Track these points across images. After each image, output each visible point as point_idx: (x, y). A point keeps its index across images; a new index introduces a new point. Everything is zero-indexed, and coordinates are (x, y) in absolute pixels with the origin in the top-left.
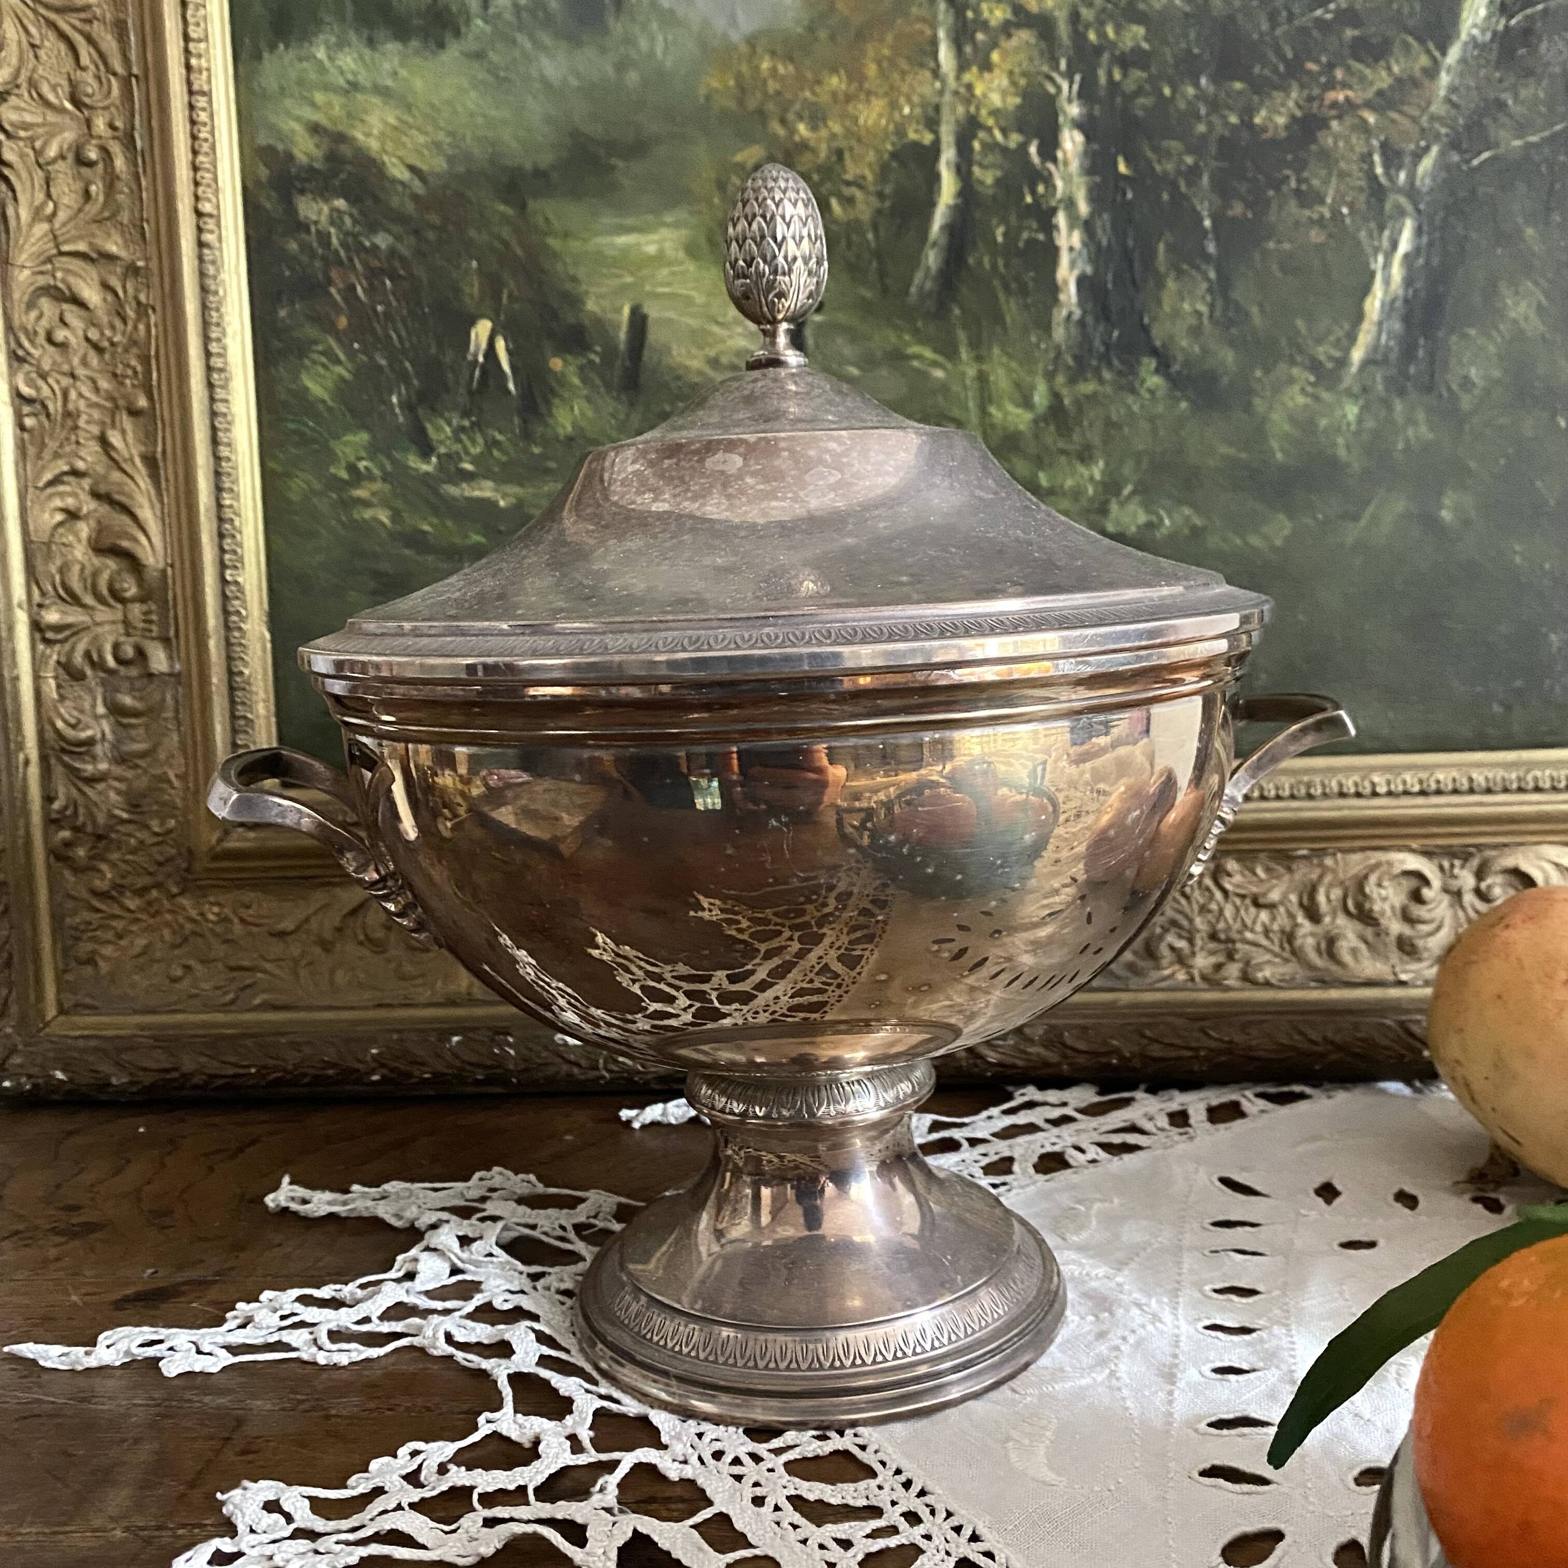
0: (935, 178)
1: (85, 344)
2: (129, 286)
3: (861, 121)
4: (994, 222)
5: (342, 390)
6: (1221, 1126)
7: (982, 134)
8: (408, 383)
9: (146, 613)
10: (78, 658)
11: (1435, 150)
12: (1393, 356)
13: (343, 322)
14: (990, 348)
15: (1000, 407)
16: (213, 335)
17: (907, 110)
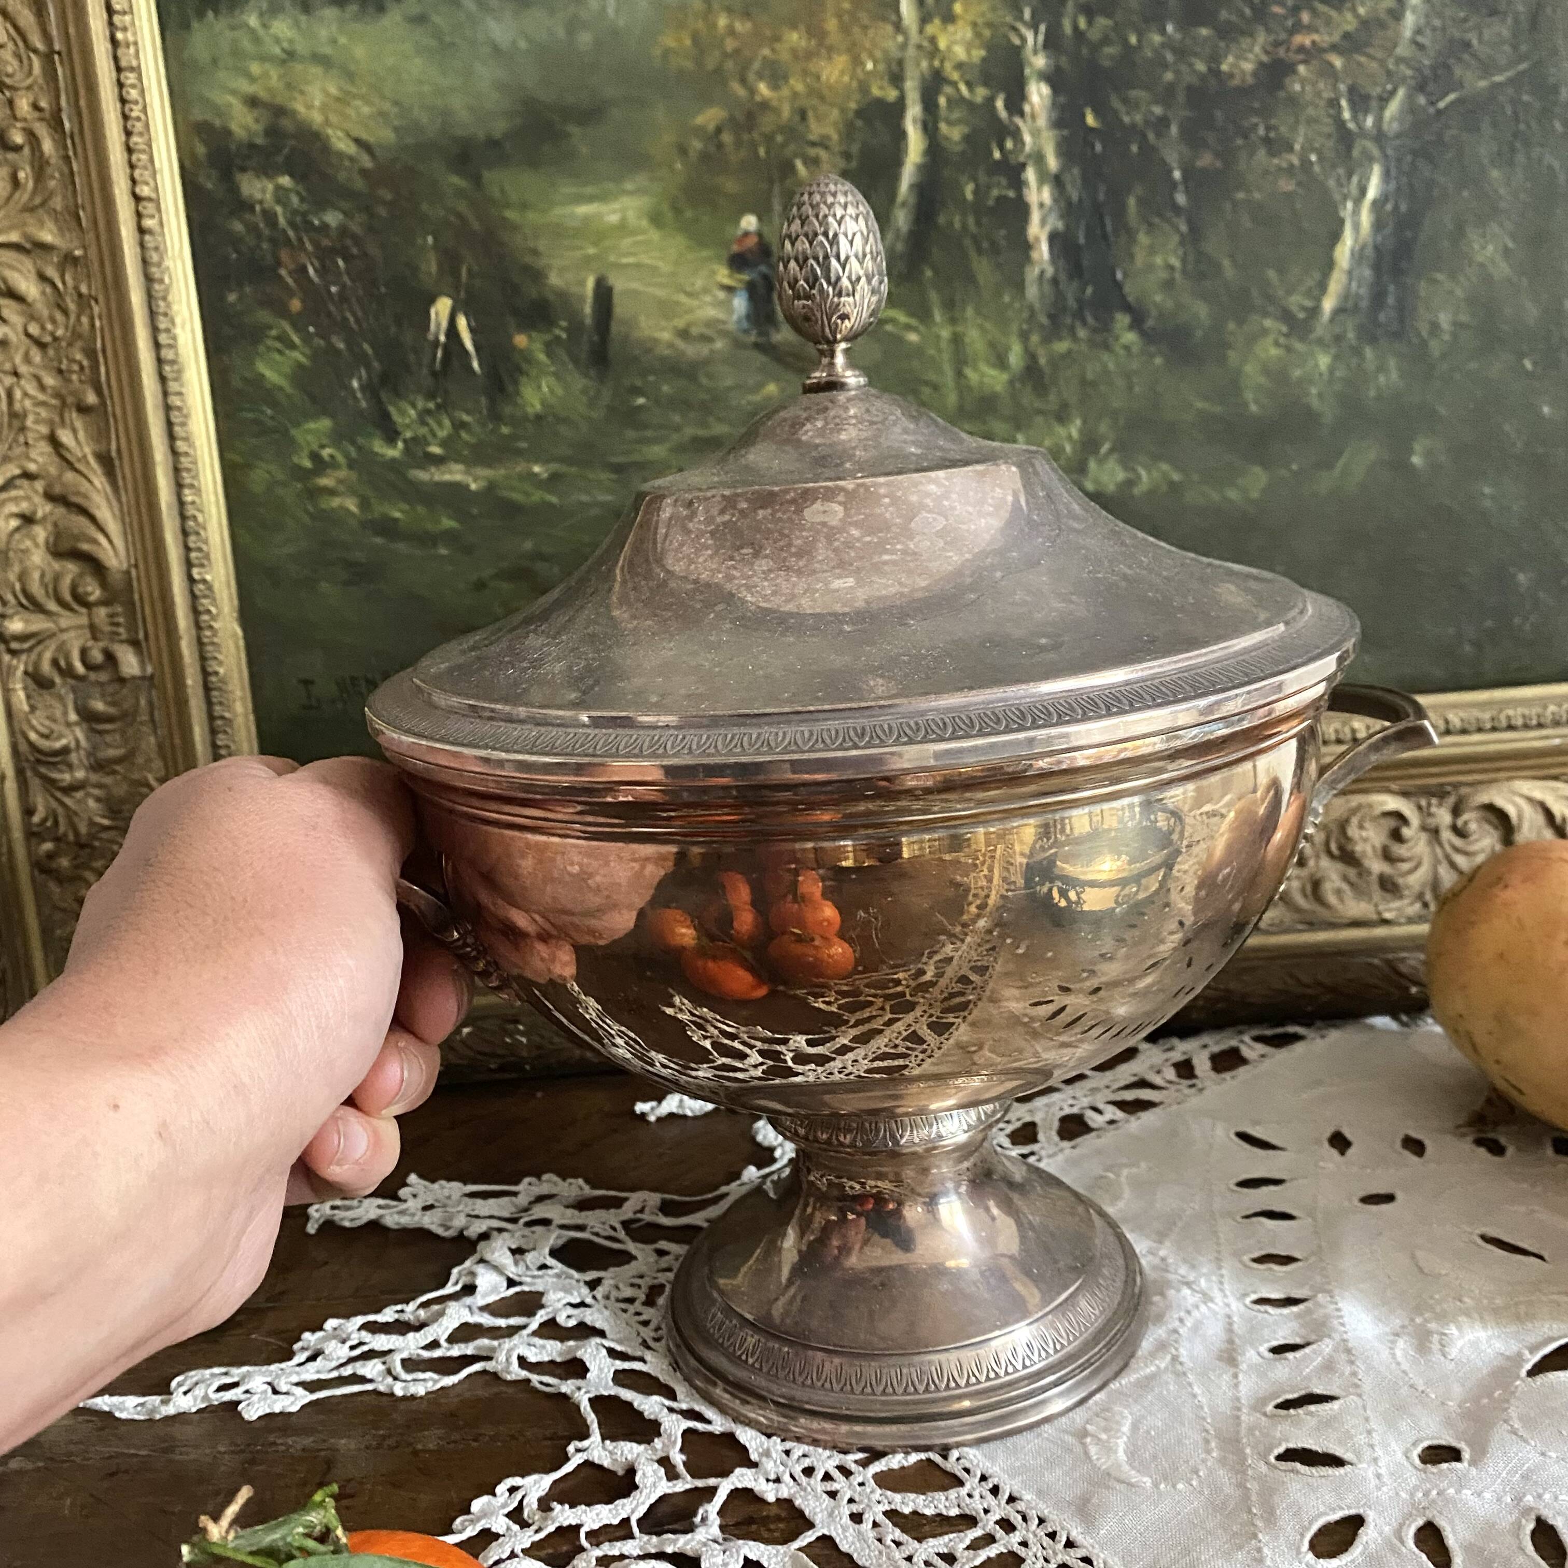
0: (902, 135)
1: (27, 341)
2: (68, 278)
3: (824, 77)
4: (963, 179)
5: (300, 375)
6: (1227, 1075)
7: (948, 90)
8: (368, 367)
9: (111, 616)
10: (46, 667)
11: (1401, 93)
12: (1364, 304)
13: (296, 305)
14: (964, 310)
15: (975, 369)
16: (162, 326)
17: (870, 66)
